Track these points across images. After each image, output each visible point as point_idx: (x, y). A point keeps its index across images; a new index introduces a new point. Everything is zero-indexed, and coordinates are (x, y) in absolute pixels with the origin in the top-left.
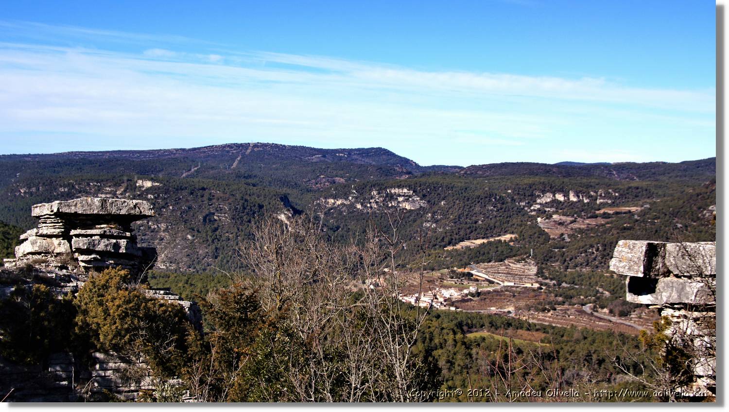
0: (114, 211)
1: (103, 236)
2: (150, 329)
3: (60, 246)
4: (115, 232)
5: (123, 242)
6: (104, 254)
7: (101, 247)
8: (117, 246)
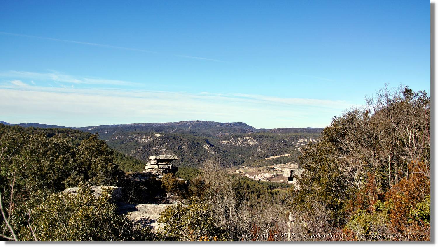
0: (168, 158)
1: (166, 165)
2: (179, 188)
3: (156, 167)
4: (169, 164)
5: (171, 166)
6: (166, 169)
7: (166, 167)
8: (169, 167)
